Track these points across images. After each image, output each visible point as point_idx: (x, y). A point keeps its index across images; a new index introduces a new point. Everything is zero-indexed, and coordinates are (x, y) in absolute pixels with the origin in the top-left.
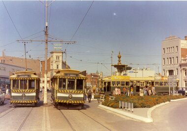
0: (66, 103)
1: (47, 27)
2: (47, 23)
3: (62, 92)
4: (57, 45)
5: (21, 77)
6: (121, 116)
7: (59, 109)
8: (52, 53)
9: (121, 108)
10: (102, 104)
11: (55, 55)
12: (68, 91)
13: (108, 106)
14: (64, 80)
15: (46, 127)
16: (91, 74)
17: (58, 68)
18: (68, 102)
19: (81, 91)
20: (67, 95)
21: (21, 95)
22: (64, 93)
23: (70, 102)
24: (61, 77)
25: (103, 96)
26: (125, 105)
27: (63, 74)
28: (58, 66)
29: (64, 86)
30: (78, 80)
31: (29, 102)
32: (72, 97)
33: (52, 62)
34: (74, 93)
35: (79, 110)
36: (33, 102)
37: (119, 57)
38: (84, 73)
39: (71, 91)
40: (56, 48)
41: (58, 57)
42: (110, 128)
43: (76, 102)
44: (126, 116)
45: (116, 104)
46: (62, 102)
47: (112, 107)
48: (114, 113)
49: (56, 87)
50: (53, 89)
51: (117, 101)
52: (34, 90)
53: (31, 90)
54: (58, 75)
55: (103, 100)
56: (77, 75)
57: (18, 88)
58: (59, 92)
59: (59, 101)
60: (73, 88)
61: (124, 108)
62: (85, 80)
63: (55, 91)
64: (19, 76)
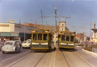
0: (65, 48)
1: (56, 10)
2: (56, 8)
3: (63, 43)
4: (62, 18)
5: (38, 32)
6: (93, 55)
7: (62, 51)
8: (60, 22)
9: (93, 51)
10: (84, 49)
11: (61, 24)
12: (66, 42)
13: (87, 50)
14: (64, 36)
15: (53, 59)
16: (80, 33)
17: (63, 30)
18: (66, 47)
19: (73, 42)
20: (66, 44)
21: (38, 44)
22: (64, 43)
23: (67, 48)
24: (62, 35)
25: (85, 45)
26: (95, 50)
27: (64, 33)
28: (63, 29)
29: (64, 40)
30: (71, 36)
31: (43, 49)
32: (68, 45)
33: (60, 27)
34: (69, 43)
35: (71, 51)
36: (46, 49)
37: (95, 25)
38: (75, 33)
39: (67, 42)
40: (62, 20)
41: (63, 25)
42: (85, 61)
43: (70, 48)
44: (95, 56)
45: (91, 49)
46: (63, 47)
47: (89, 50)
48: (89, 54)
49: (60, 40)
50: (59, 41)
51: (91, 48)
52: (47, 41)
53: (45, 41)
54: (61, 34)
55: (85, 47)
56: (71, 34)
57: (36, 39)
58: (61, 42)
59: (61, 47)
60: (68, 41)
61: (95, 51)
62: (75, 36)
63: (60, 42)
64: (37, 31)
